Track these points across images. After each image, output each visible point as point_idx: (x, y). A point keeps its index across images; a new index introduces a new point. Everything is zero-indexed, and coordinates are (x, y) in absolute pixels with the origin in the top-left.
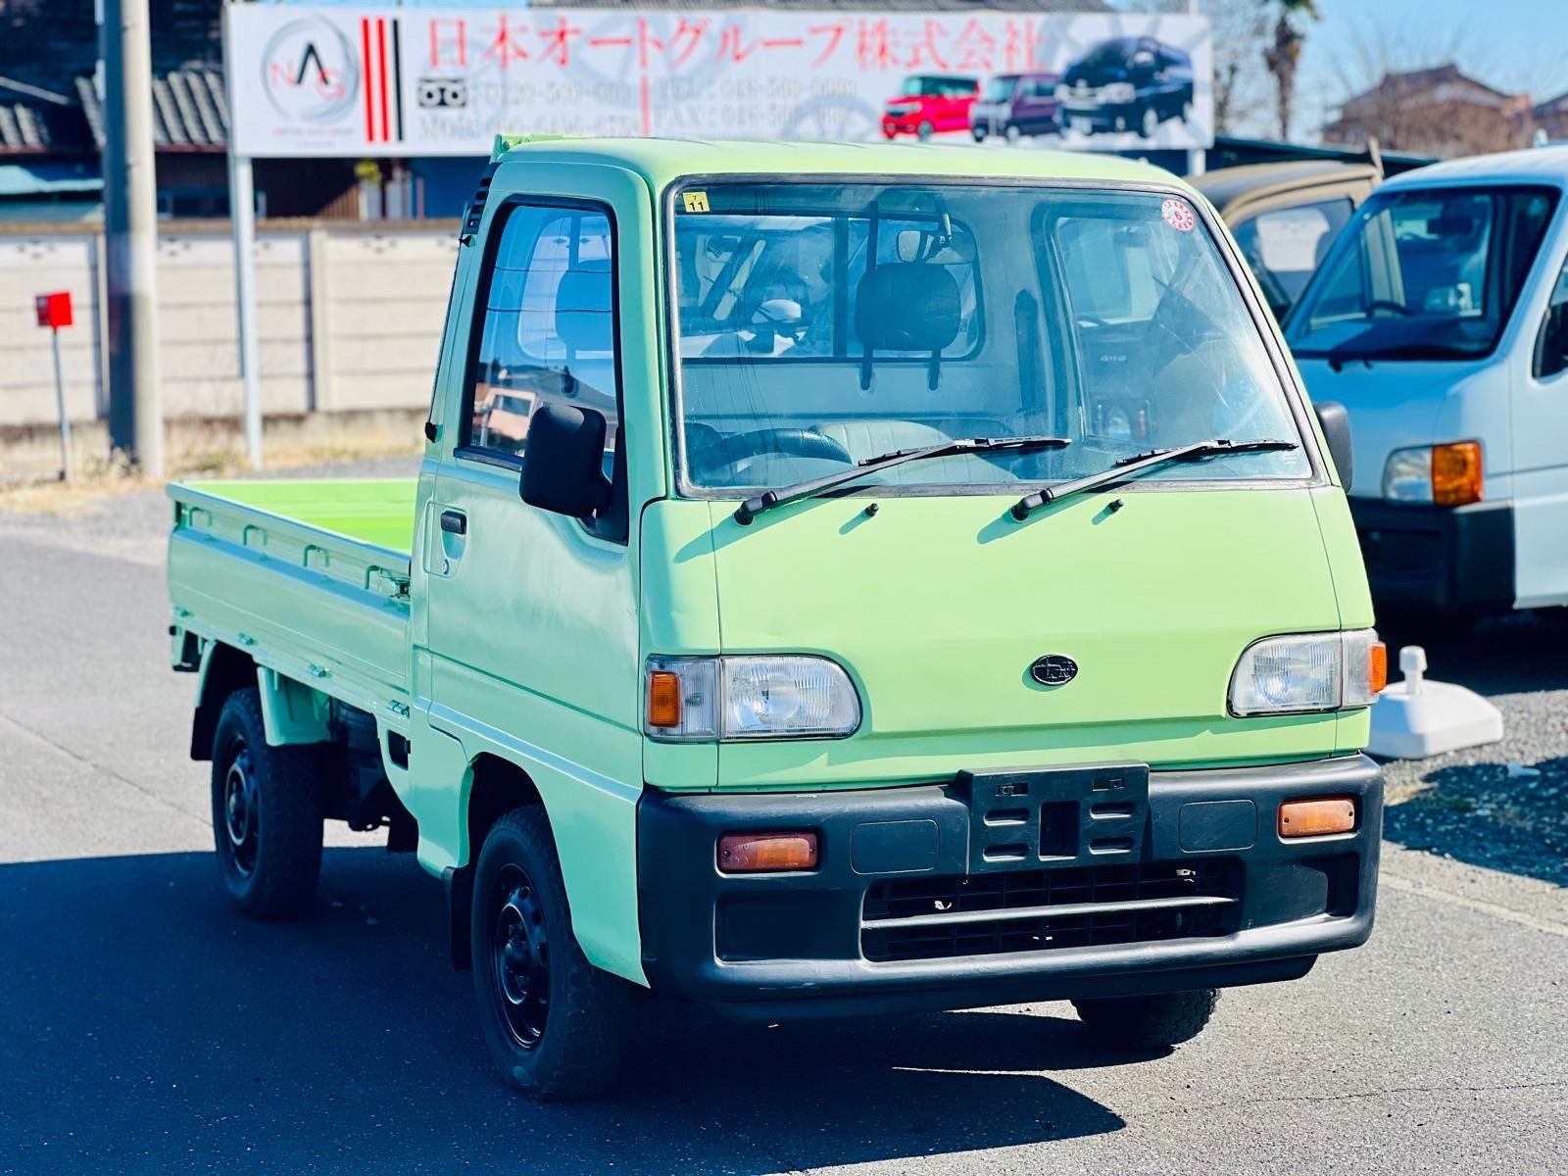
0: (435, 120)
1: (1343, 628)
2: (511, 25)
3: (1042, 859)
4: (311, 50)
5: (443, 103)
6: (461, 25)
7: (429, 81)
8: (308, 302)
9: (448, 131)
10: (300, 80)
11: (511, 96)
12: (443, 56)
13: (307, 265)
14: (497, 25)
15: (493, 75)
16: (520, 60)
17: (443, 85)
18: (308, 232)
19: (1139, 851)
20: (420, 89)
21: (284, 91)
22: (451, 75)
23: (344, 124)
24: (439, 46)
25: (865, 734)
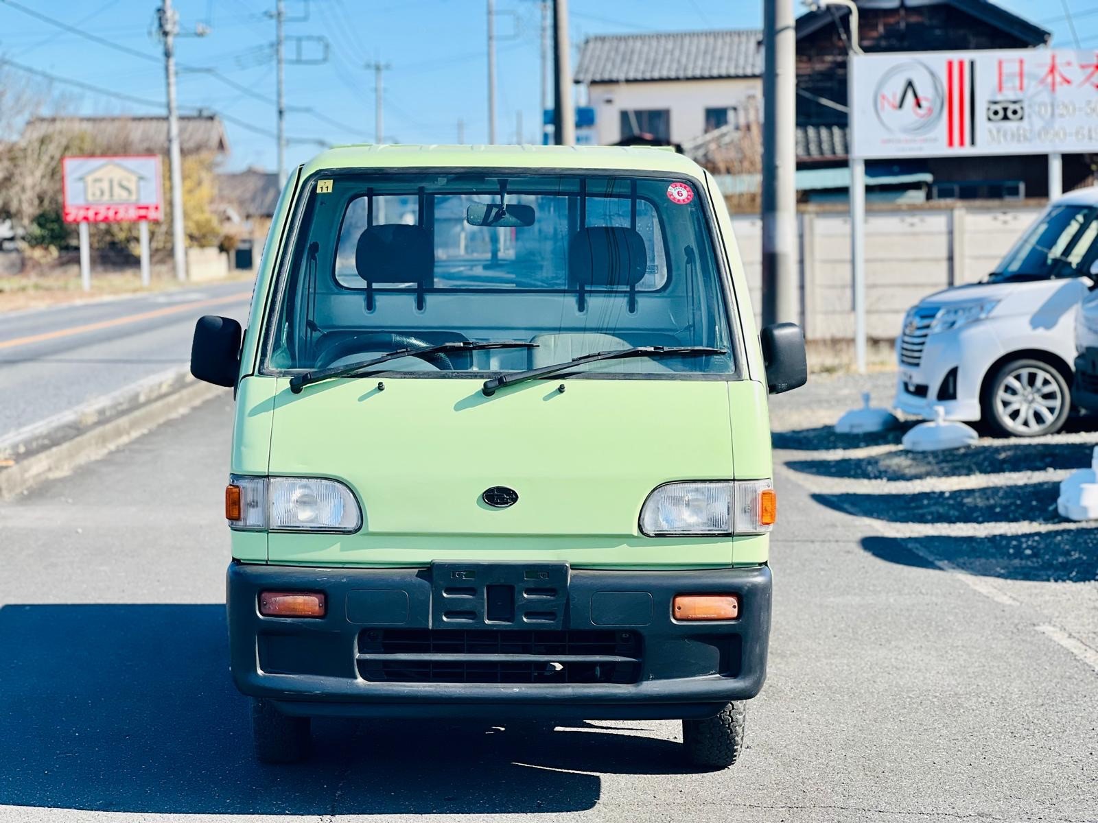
0: (998, 131)
1: (736, 478)
2: (1058, 61)
3: (487, 622)
4: (910, 84)
5: (1006, 118)
6: (1021, 62)
7: (995, 103)
8: (951, 259)
9: (1009, 137)
10: (901, 106)
11: (1057, 111)
12: (1007, 85)
13: (951, 233)
14: (1049, 61)
15: (1045, 97)
16: (1066, 85)
17: (1005, 105)
18: (952, 209)
19: (561, 622)
20: (989, 109)
21: (889, 113)
22: (1013, 98)
23: (931, 135)
24: (1004, 78)
25: (363, 533)
